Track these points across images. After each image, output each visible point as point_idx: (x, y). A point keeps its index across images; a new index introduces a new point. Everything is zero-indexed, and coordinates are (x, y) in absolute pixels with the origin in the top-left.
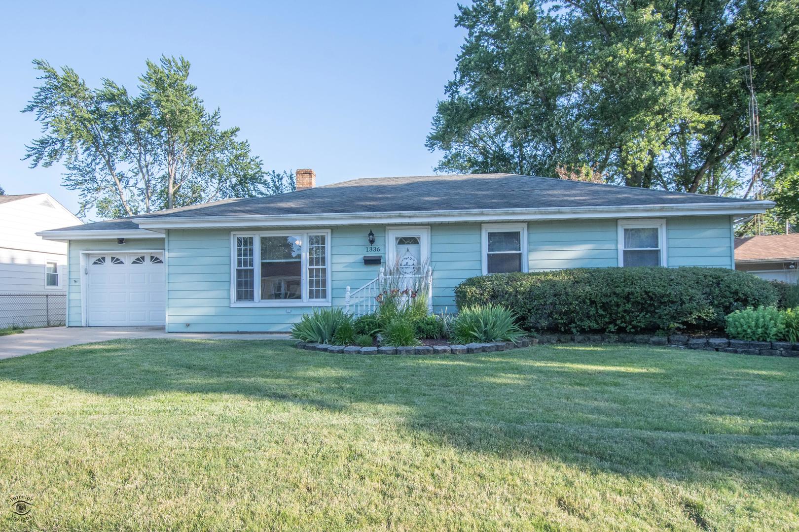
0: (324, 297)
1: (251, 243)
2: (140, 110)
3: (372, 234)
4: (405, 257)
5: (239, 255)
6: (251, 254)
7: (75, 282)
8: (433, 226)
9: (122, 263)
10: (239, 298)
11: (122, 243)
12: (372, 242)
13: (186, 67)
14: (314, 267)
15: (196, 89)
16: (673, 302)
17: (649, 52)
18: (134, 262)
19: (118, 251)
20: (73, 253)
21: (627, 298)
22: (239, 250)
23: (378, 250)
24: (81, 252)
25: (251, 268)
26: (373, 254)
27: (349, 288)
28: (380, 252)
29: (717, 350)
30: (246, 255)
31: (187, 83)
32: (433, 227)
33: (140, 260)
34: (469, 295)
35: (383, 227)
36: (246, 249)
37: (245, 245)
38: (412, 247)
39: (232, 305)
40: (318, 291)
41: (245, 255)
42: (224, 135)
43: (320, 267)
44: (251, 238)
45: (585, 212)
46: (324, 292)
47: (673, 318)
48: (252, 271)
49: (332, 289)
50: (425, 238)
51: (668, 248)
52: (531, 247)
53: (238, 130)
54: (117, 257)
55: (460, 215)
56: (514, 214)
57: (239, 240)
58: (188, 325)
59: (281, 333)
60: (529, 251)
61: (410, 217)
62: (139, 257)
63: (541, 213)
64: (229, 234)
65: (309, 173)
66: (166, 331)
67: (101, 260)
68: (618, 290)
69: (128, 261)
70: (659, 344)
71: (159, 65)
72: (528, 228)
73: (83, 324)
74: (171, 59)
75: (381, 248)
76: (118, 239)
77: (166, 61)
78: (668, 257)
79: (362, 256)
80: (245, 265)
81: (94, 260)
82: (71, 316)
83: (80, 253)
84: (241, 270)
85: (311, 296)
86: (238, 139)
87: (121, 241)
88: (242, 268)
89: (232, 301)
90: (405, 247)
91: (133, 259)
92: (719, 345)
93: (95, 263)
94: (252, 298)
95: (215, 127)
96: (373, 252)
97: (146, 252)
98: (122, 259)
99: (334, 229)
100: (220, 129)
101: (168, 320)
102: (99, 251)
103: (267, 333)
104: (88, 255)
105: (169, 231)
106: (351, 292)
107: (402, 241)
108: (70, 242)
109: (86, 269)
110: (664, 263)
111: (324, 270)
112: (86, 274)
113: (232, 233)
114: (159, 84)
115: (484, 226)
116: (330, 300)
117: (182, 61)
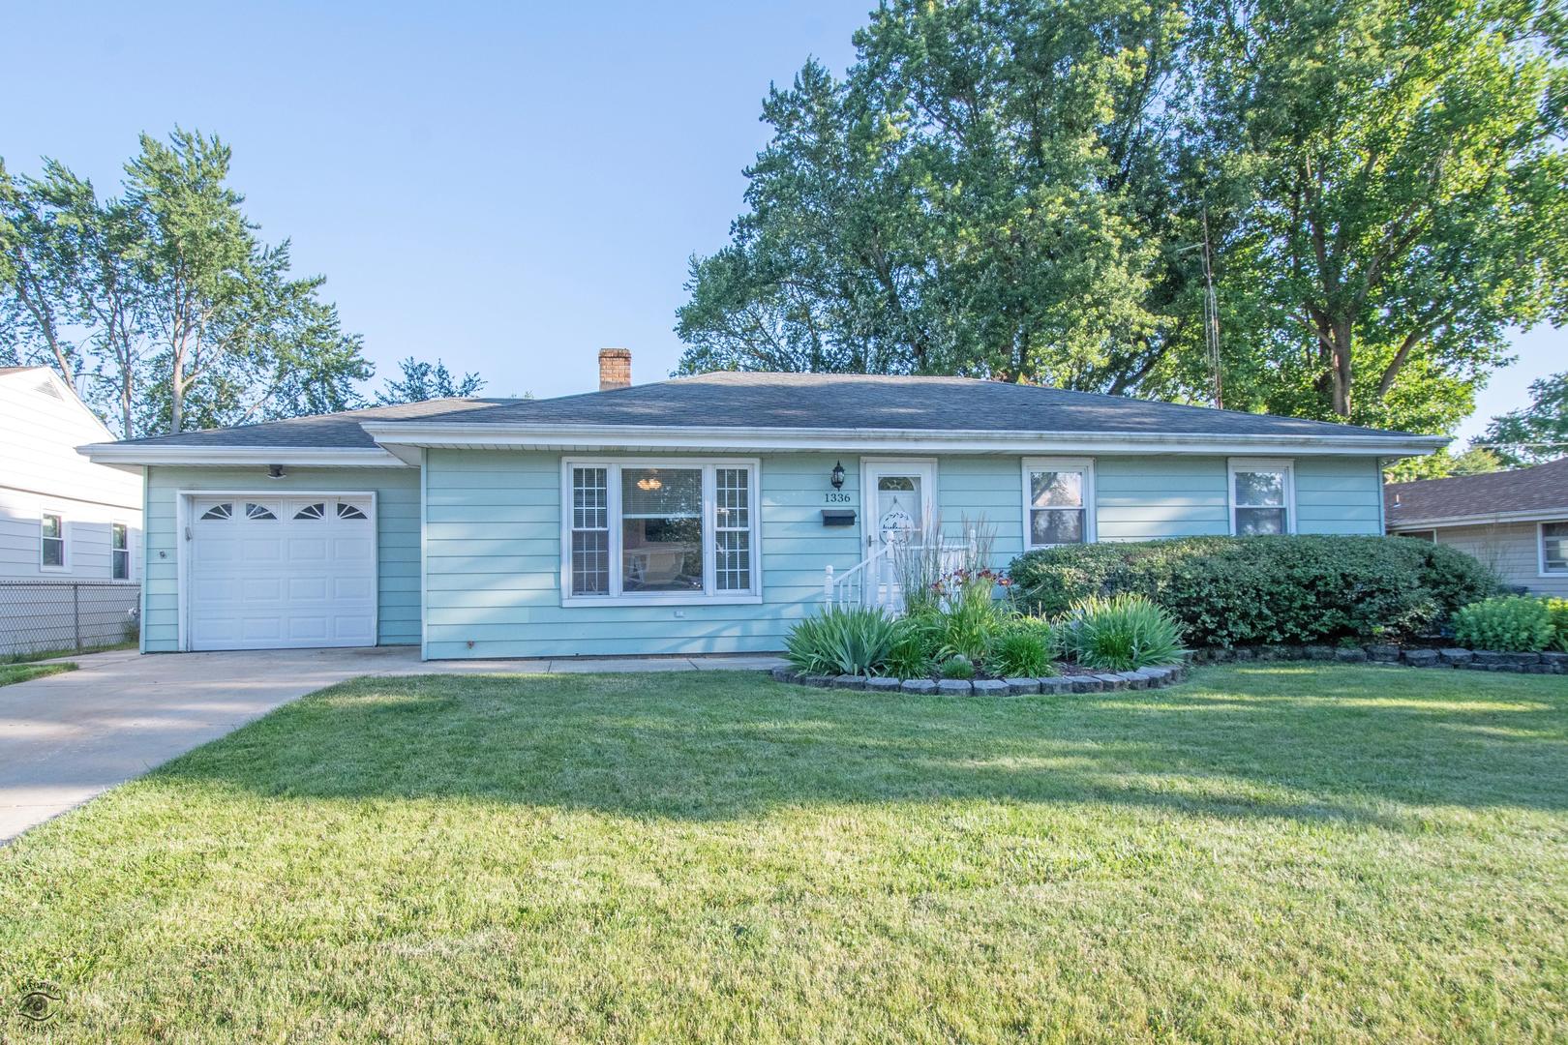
0: (746, 585)
1: (603, 481)
2: (123, 226)
3: (839, 469)
4: (893, 512)
5: (577, 503)
6: (603, 502)
7: (163, 555)
8: (943, 459)
9: (271, 516)
10: (579, 587)
11: (279, 475)
12: (837, 484)
13: (224, 155)
14: (727, 529)
15: (240, 200)
16: (1383, 591)
17: (1084, 207)
18: (299, 516)
19: (262, 492)
20: (156, 496)
21: (1311, 585)
22: (578, 493)
23: (847, 498)
24: (179, 492)
25: (601, 529)
26: (838, 507)
27: (830, 568)
28: (850, 503)
29: (1456, 667)
30: (593, 504)
31: (222, 186)
32: (945, 460)
33: (313, 511)
34: (1067, 581)
35: (857, 457)
36: (590, 493)
37: (589, 482)
38: (903, 497)
39: (566, 604)
40: (733, 575)
41: (590, 503)
42: (294, 290)
43: (739, 529)
44: (603, 472)
45: (1197, 443)
46: (746, 576)
47: (1383, 618)
48: (604, 536)
49: (764, 571)
50: (928, 478)
51: (1298, 505)
52: (1101, 500)
53: (321, 281)
54: (259, 504)
55: (1004, 440)
56: (1090, 441)
57: (578, 472)
58: (471, 644)
59: (662, 656)
60: (1098, 506)
61: (916, 440)
62: (311, 504)
63: (1131, 442)
64: (559, 462)
65: (625, 357)
66: (424, 658)
67: (220, 512)
68: (1297, 572)
69: (285, 514)
70: (1353, 660)
71: (167, 144)
72: (1095, 466)
73: (182, 647)
74: (194, 135)
75: (853, 495)
76: (272, 466)
77: (182, 137)
78: (1298, 520)
79: (818, 510)
80: (590, 522)
81: (206, 509)
82: (152, 630)
83: (175, 494)
84: (581, 533)
85: (720, 585)
86: (322, 297)
87: (277, 470)
88: (585, 529)
89: (565, 595)
90: (891, 494)
91: (298, 509)
92: (1461, 660)
93: (207, 516)
94: (604, 588)
95: (280, 273)
96: (837, 503)
97: (329, 494)
98: (271, 509)
99: (766, 457)
100: (287, 278)
101: (427, 635)
102: (219, 491)
103: (635, 656)
104: (191, 500)
105: (428, 451)
106: (834, 577)
107: (885, 484)
108: (150, 471)
109: (187, 529)
110: (1292, 529)
111: (745, 536)
112: (188, 539)
113: (565, 459)
114: (167, 182)
115: (1026, 461)
116: (759, 592)
117: (216, 142)
